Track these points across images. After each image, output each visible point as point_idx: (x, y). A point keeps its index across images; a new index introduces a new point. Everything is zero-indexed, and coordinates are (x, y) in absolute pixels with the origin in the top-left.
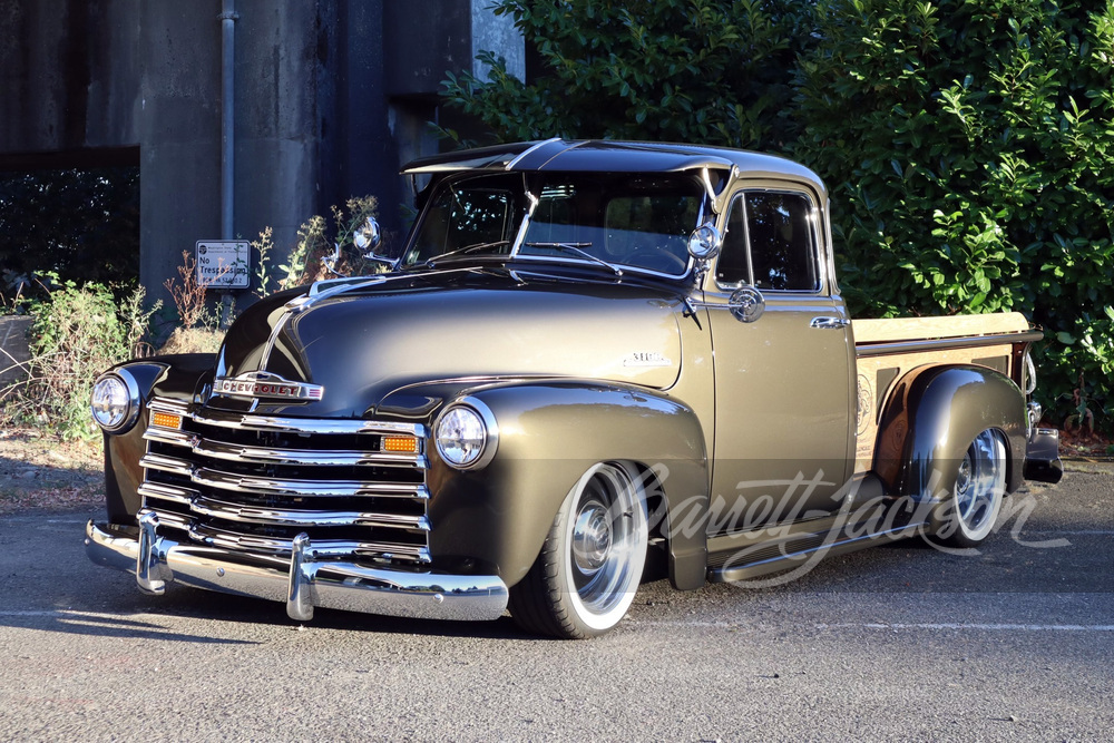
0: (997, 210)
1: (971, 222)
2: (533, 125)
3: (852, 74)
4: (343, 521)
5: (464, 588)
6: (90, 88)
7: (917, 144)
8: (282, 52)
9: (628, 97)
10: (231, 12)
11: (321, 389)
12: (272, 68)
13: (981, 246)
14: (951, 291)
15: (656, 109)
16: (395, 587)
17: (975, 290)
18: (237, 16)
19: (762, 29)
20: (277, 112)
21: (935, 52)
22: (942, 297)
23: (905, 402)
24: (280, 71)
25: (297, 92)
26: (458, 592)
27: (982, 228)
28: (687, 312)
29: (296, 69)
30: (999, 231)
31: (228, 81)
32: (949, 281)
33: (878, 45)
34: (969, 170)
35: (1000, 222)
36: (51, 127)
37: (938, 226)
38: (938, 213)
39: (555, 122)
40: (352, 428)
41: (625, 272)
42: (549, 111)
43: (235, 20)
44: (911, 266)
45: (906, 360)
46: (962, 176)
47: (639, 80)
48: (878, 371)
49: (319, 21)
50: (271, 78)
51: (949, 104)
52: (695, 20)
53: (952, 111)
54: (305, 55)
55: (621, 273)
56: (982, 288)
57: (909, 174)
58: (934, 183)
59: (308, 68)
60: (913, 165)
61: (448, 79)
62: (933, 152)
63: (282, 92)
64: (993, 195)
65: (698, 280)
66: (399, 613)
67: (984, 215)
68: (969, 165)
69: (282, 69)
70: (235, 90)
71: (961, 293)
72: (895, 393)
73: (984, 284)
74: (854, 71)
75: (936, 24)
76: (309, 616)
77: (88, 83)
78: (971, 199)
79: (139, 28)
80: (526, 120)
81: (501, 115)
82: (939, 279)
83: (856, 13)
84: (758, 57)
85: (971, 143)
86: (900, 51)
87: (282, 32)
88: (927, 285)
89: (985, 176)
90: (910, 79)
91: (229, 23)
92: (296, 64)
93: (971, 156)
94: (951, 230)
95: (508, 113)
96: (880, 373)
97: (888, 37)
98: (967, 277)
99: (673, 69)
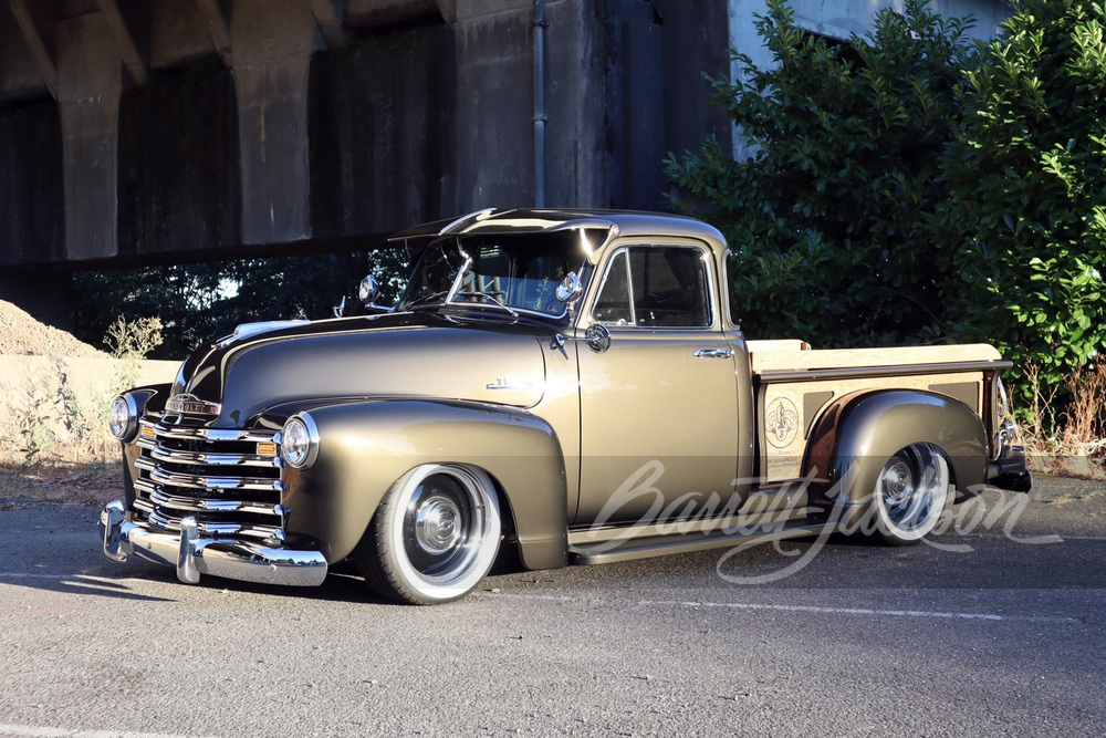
0: (1095, 255)
1: (1067, 267)
2: (739, 196)
3: (970, 143)
4: (229, 508)
5: (307, 561)
6: (442, 180)
7: (1025, 200)
8: (580, 146)
9: (810, 170)
10: (541, 115)
11: (220, 406)
12: (573, 159)
13: (1077, 288)
14: (1052, 328)
15: (834, 180)
16: (267, 560)
17: (1075, 326)
18: (546, 118)
19: (932, 108)
20: (576, 194)
21: (1046, 120)
22: (1046, 334)
23: (836, 420)
24: (579, 161)
25: (591, 177)
26: (303, 564)
27: (1079, 272)
28: (554, 345)
29: (590, 159)
30: (1096, 274)
31: (539, 170)
32: (1051, 319)
33: (993, 117)
34: (1071, 222)
35: (1098, 267)
36: (416, 212)
37: (1037, 272)
38: (1036, 260)
39: (758, 193)
40: (233, 436)
41: (521, 315)
42: (755, 184)
43: (545, 121)
44: (1017, 307)
45: (841, 386)
46: (1066, 228)
47: (822, 155)
48: (805, 395)
49: (606, 119)
50: (572, 166)
51: (1050, 166)
52: (877, 104)
53: (1052, 171)
54: (597, 148)
55: (516, 315)
56: (1081, 324)
57: (1019, 228)
58: (1039, 234)
59: (599, 158)
60: (1021, 219)
61: (669, 158)
62: (1041, 208)
63: (580, 178)
64: (1090, 244)
65: (572, 320)
66: (259, 581)
67: (1079, 262)
68: (1071, 218)
69: (580, 160)
70: (545, 178)
71: (1062, 329)
72: (827, 413)
73: (1084, 322)
74: (972, 141)
75: (1044, 96)
76: (197, 579)
77: (440, 176)
78: (1071, 248)
79: (477, 131)
80: (733, 192)
81: (708, 189)
82: (1041, 318)
83: (974, 91)
84: (932, 132)
85: (1071, 198)
86: (1010, 121)
87: (579, 130)
88: (1031, 323)
89: (1084, 226)
90: (1021, 145)
91: (540, 124)
92: (590, 155)
93: (1074, 210)
94: (1051, 275)
95: (716, 186)
96: (807, 397)
97: (1003, 110)
98: (1067, 317)
99: (852, 146)
